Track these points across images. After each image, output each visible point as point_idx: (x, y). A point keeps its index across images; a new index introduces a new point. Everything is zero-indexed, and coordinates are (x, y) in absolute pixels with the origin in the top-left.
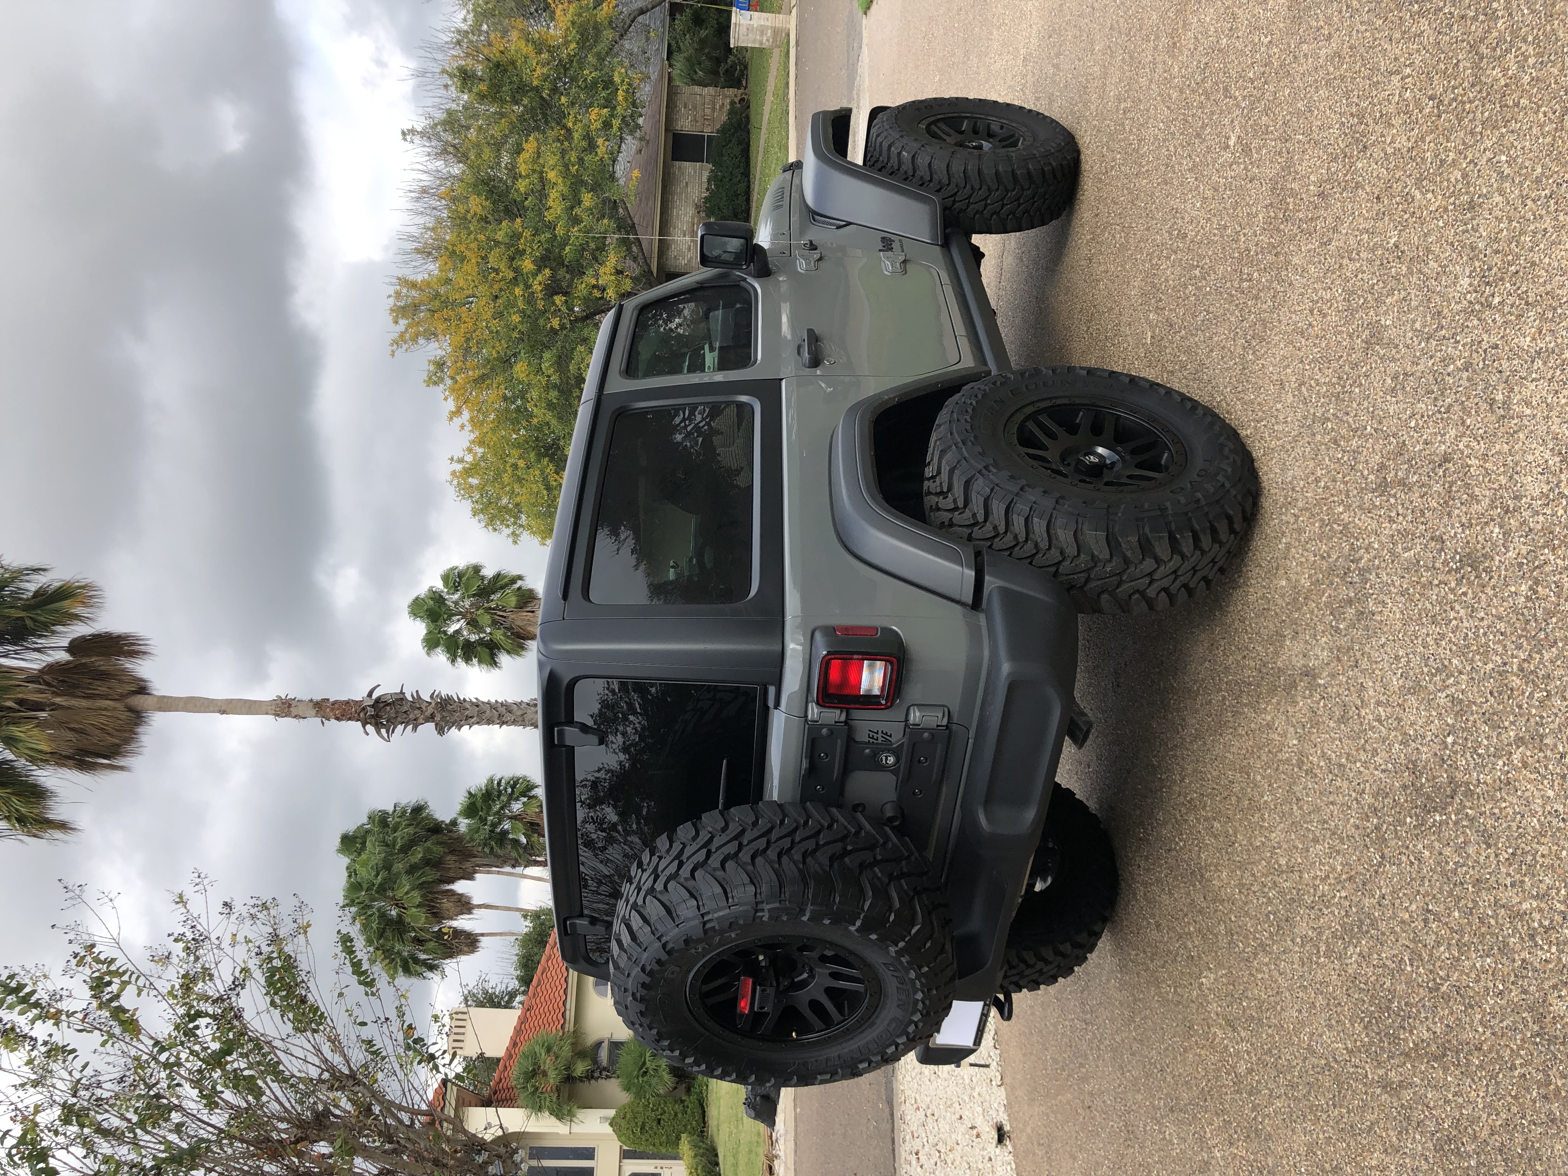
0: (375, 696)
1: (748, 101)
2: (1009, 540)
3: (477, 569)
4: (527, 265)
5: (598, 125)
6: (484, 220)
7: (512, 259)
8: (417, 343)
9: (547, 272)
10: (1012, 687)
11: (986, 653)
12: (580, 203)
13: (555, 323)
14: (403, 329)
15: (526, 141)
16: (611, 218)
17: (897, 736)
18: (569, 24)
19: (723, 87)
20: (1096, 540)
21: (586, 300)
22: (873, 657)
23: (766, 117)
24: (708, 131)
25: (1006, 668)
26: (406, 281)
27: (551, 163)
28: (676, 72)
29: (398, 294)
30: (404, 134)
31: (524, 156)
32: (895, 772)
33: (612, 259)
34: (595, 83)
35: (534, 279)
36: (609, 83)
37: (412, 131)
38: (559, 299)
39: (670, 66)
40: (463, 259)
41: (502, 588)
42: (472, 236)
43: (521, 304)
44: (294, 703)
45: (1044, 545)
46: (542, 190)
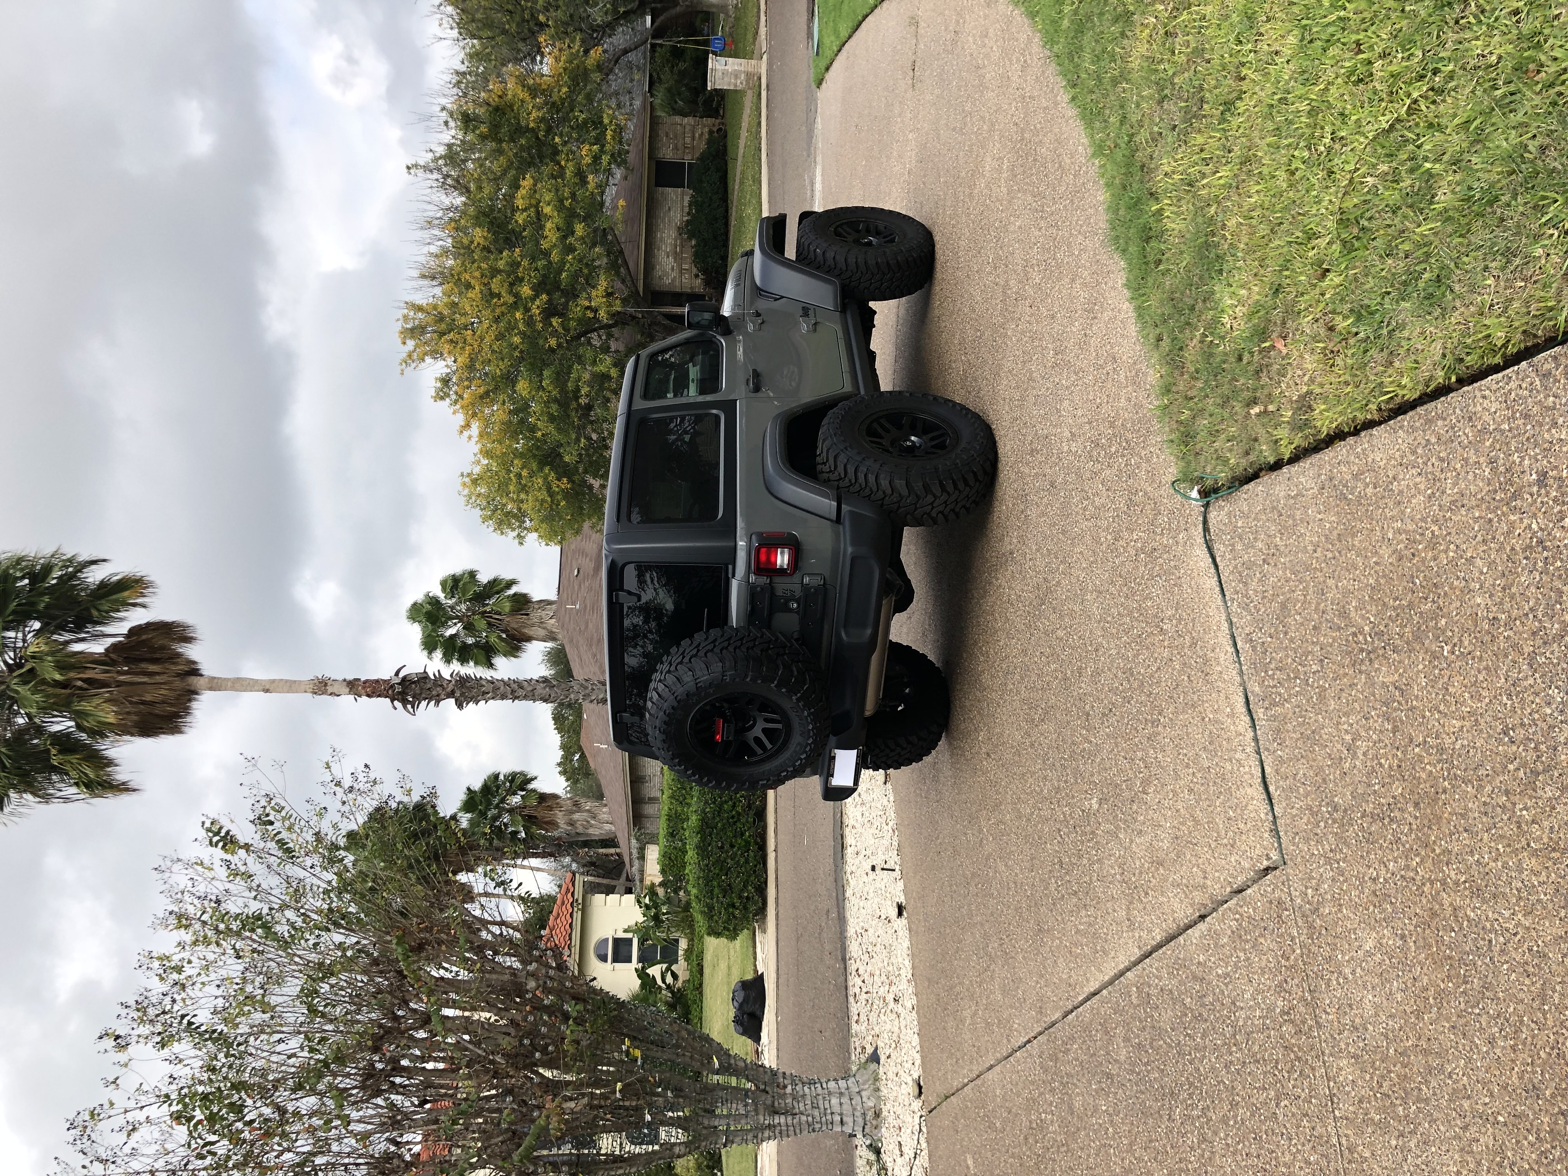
0: (401, 675)
1: (726, 131)
2: (857, 488)
3: (472, 574)
4: (526, 291)
5: (588, 160)
6: (486, 249)
7: (512, 285)
8: (423, 360)
9: (544, 297)
10: (853, 560)
11: (842, 546)
12: (573, 233)
13: (553, 342)
14: (412, 348)
15: (524, 179)
16: (602, 244)
17: (798, 593)
18: (561, 70)
19: (702, 117)
20: (900, 483)
21: (580, 321)
22: (783, 546)
23: (741, 151)
24: (688, 159)
25: (850, 550)
26: (413, 305)
27: (547, 199)
28: (658, 101)
29: (406, 318)
30: (408, 168)
31: (522, 192)
32: (798, 613)
33: (603, 283)
34: (585, 122)
35: (533, 303)
36: (598, 123)
37: (416, 166)
38: (555, 321)
39: (652, 96)
40: (469, 286)
41: (498, 593)
42: (476, 265)
43: (521, 327)
44: (329, 683)
45: (875, 489)
46: (539, 220)
